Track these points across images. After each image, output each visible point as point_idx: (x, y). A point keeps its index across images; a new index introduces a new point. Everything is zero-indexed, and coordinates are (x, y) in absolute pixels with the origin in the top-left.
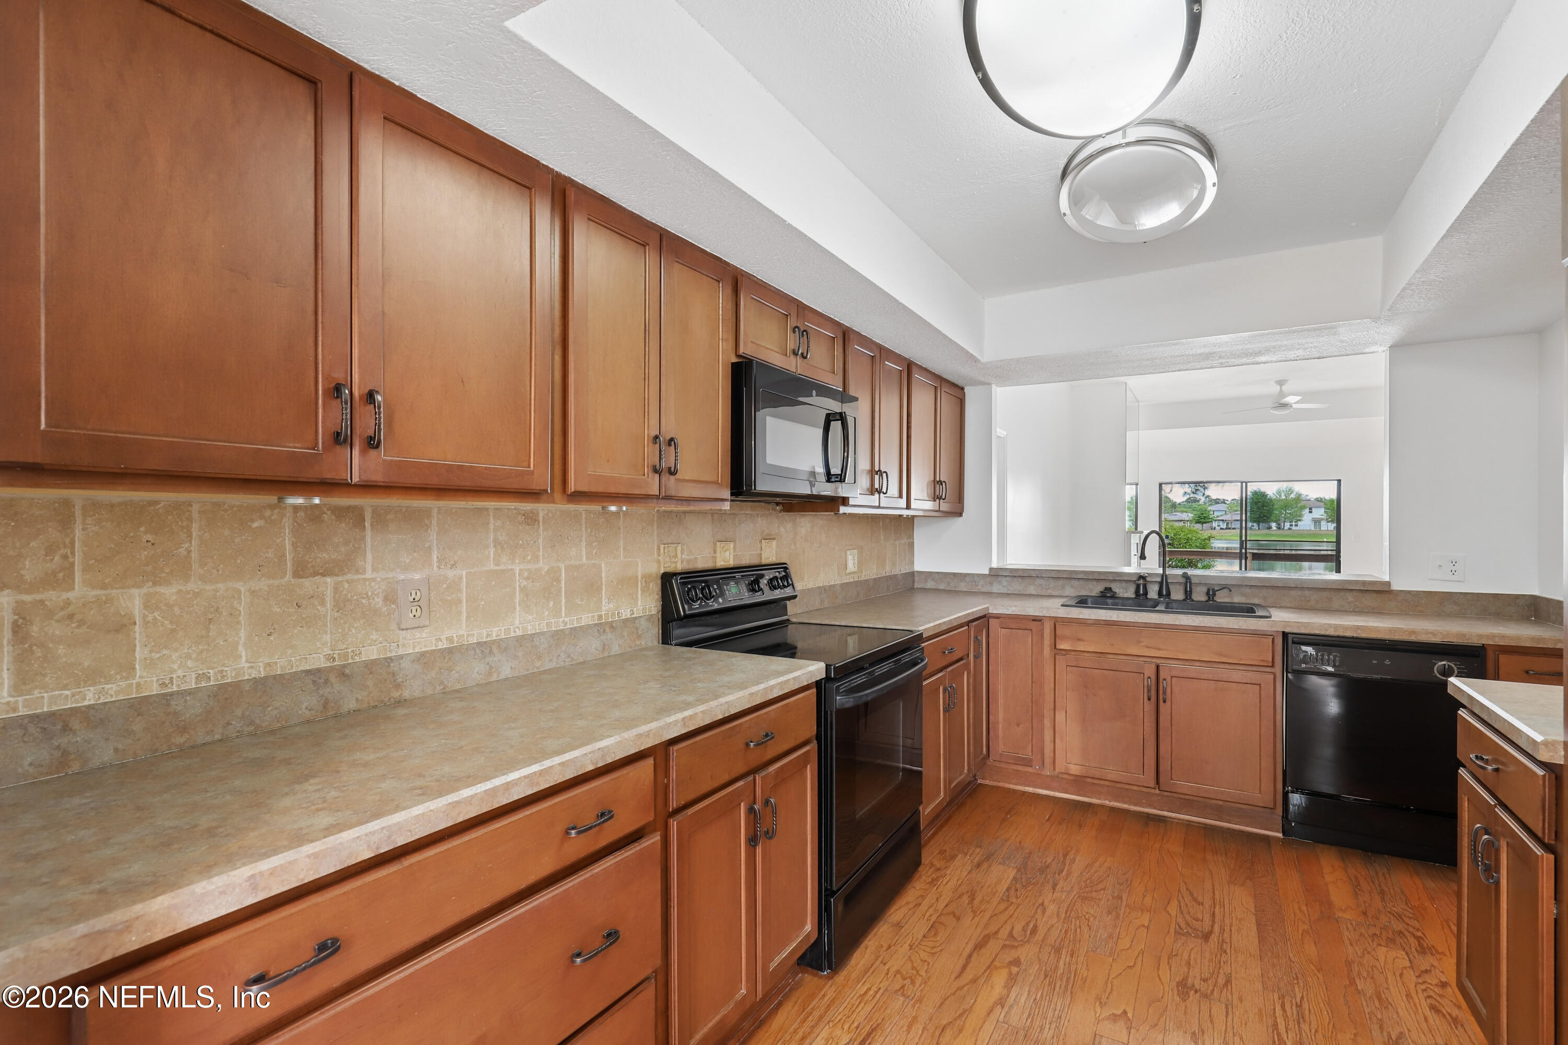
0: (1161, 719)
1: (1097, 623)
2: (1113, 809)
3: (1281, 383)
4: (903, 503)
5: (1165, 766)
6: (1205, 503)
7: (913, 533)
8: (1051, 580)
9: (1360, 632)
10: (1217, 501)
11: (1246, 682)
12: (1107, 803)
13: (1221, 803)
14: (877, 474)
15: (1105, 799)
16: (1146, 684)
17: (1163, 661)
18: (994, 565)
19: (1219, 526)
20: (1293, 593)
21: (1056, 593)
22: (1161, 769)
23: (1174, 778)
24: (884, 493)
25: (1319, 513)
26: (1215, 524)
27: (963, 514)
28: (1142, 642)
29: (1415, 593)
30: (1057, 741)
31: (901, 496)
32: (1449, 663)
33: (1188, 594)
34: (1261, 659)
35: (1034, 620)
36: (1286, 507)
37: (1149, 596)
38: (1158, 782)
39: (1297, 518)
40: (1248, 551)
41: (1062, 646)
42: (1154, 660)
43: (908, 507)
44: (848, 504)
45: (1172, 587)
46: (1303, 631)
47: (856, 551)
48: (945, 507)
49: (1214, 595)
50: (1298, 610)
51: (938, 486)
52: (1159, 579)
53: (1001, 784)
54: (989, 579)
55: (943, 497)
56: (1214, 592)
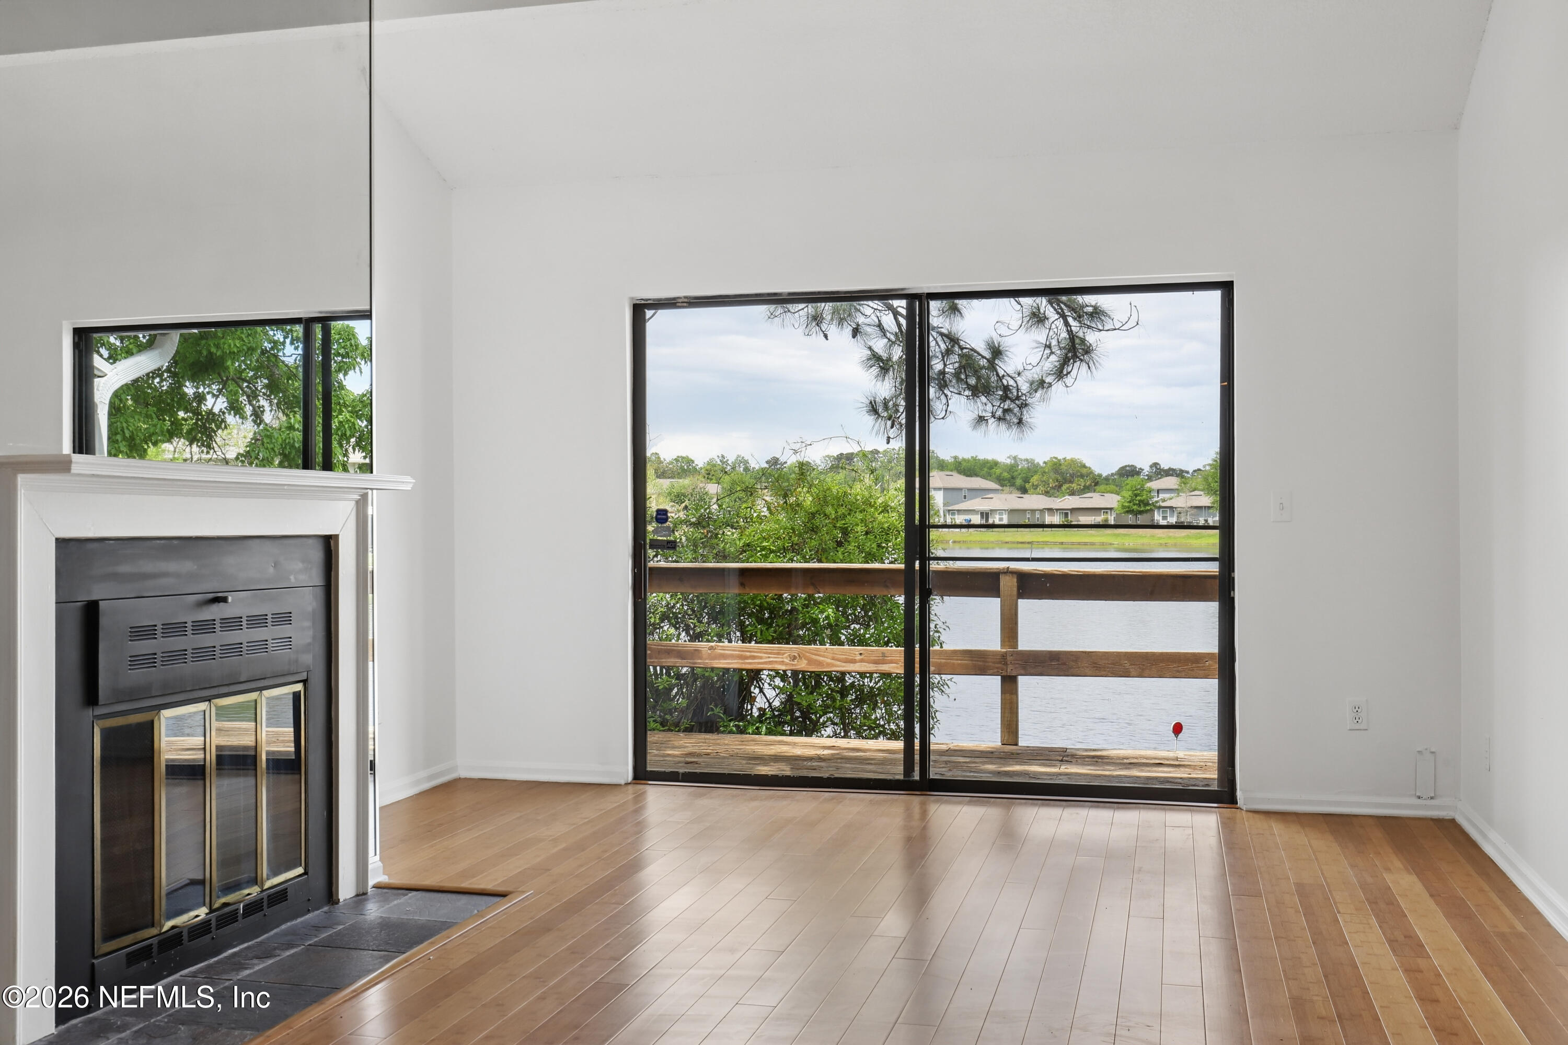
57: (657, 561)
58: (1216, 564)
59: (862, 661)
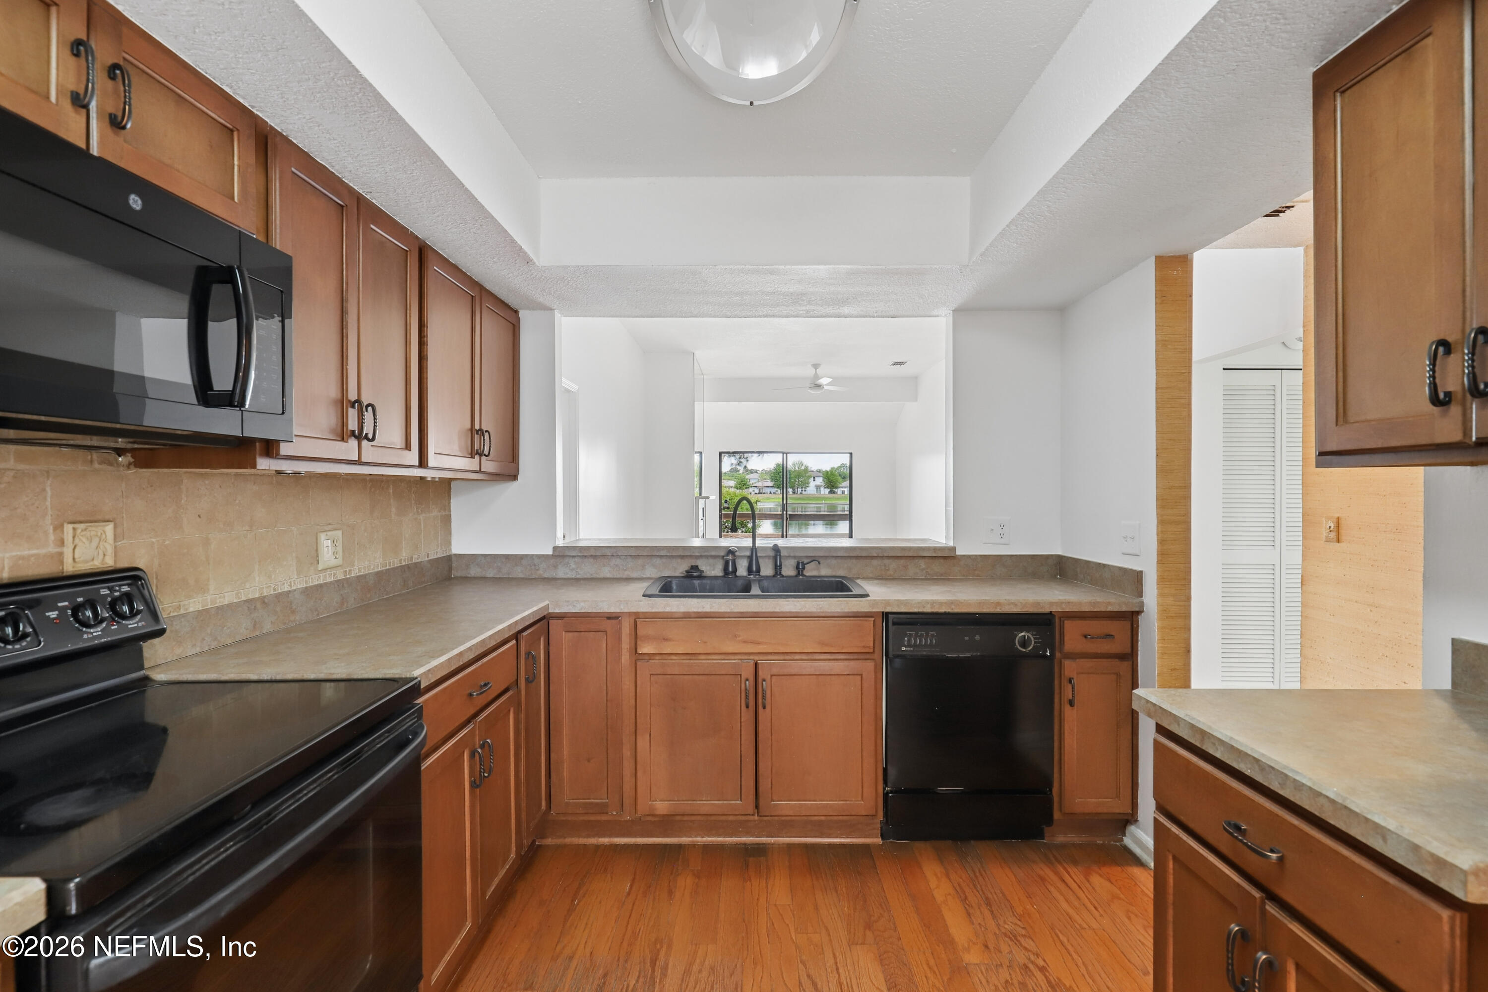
0: (761, 727)
1: (687, 616)
2: (706, 847)
3: (816, 366)
4: (413, 457)
5: (764, 785)
6: (743, 473)
7: (450, 503)
8: (629, 560)
9: (953, 607)
10: (752, 472)
11: (848, 673)
12: (699, 839)
13: (823, 818)
14: (353, 407)
15: (696, 836)
16: (743, 686)
17: (761, 657)
18: (560, 543)
19: (754, 491)
20: (875, 562)
21: (635, 575)
22: (761, 789)
23: (774, 798)
24: (369, 440)
25: (820, 481)
26: (751, 490)
27: (519, 477)
28: (739, 636)
29: (974, 557)
30: (639, 774)
31: (408, 447)
32: (1028, 634)
33: (778, 568)
34: (863, 645)
35: (609, 618)
36: (798, 476)
37: (738, 574)
38: (757, 807)
39: (805, 485)
40: (788, 513)
41: (645, 649)
42: (752, 657)
43: (423, 462)
44: (278, 454)
45: (761, 561)
46: (903, 609)
47: (339, 533)
48: (489, 466)
49: (804, 568)
50: (884, 582)
51: (477, 437)
52: (748, 553)
53: (568, 840)
54: (552, 561)
55: (486, 451)
56: (804, 564)
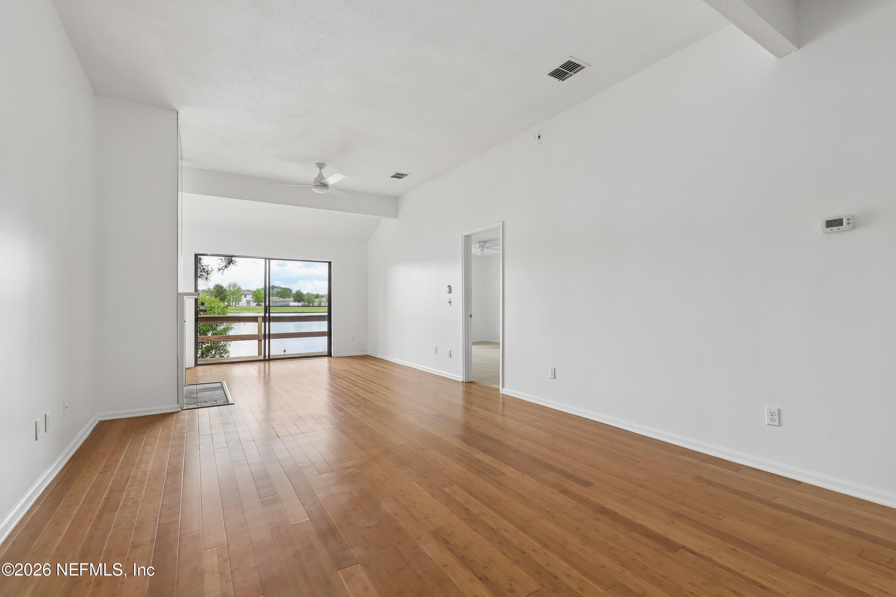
3: (321, 166)
25: (249, 297)
36: (233, 294)
39: (239, 300)
57: (202, 315)
58: (327, 313)
59: (222, 339)
